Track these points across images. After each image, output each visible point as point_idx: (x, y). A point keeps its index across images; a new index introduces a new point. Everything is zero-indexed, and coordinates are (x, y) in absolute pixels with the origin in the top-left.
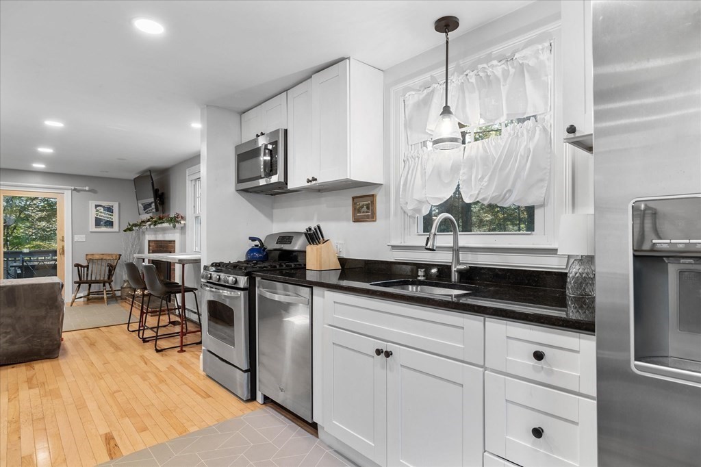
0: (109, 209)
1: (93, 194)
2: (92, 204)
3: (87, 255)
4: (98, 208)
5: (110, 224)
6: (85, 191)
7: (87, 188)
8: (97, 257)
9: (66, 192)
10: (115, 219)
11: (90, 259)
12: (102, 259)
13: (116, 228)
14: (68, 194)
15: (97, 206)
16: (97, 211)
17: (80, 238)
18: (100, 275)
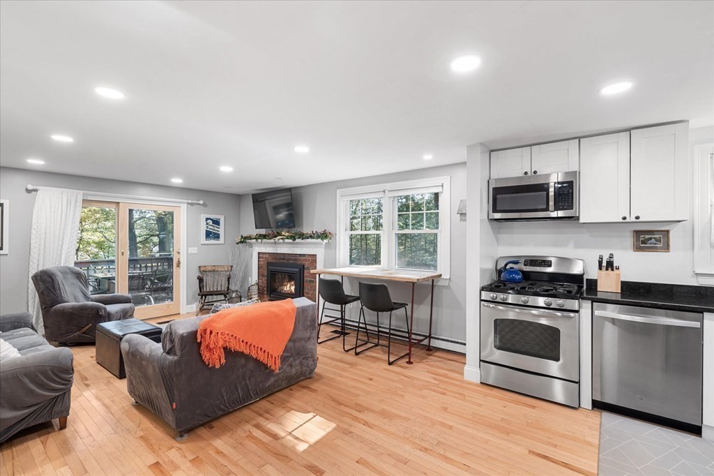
0: (216, 222)
1: (205, 208)
2: (203, 217)
3: (199, 267)
4: (208, 221)
5: (217, 236)
6: (200, 204)
7: (201, 202)
8: (210, 269)
9: (182, 205)
10: (221, 231)
11: (204, 271)
12: (214, 271)
13: (222, 240)
14: (184, 207)
15: (207, 219)
16: (207, 224)
17: (193, 250)
18: (213, 286)
